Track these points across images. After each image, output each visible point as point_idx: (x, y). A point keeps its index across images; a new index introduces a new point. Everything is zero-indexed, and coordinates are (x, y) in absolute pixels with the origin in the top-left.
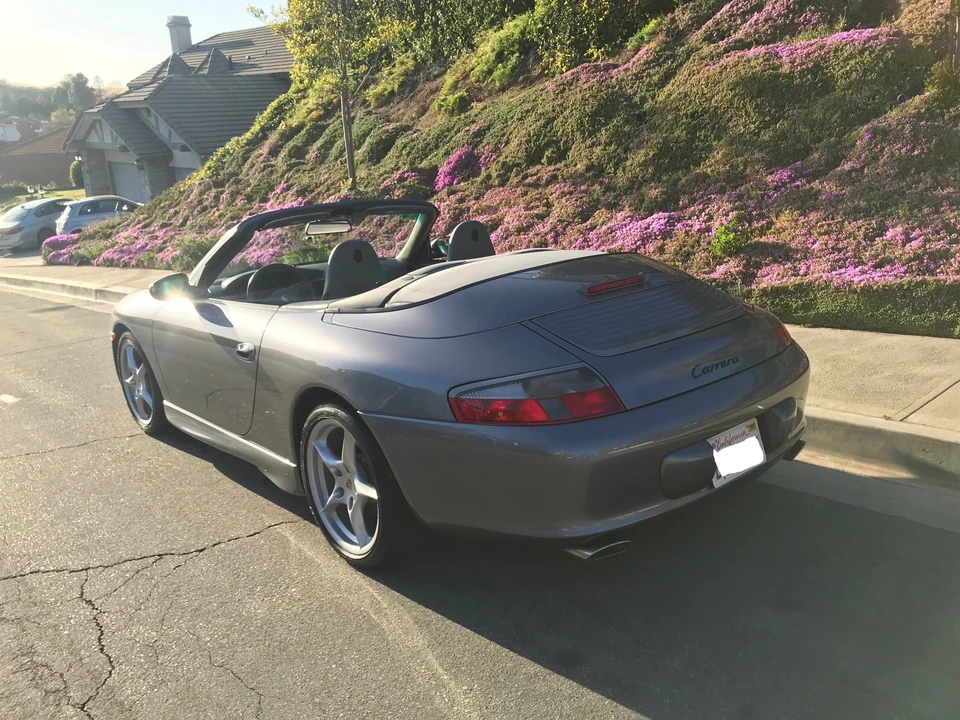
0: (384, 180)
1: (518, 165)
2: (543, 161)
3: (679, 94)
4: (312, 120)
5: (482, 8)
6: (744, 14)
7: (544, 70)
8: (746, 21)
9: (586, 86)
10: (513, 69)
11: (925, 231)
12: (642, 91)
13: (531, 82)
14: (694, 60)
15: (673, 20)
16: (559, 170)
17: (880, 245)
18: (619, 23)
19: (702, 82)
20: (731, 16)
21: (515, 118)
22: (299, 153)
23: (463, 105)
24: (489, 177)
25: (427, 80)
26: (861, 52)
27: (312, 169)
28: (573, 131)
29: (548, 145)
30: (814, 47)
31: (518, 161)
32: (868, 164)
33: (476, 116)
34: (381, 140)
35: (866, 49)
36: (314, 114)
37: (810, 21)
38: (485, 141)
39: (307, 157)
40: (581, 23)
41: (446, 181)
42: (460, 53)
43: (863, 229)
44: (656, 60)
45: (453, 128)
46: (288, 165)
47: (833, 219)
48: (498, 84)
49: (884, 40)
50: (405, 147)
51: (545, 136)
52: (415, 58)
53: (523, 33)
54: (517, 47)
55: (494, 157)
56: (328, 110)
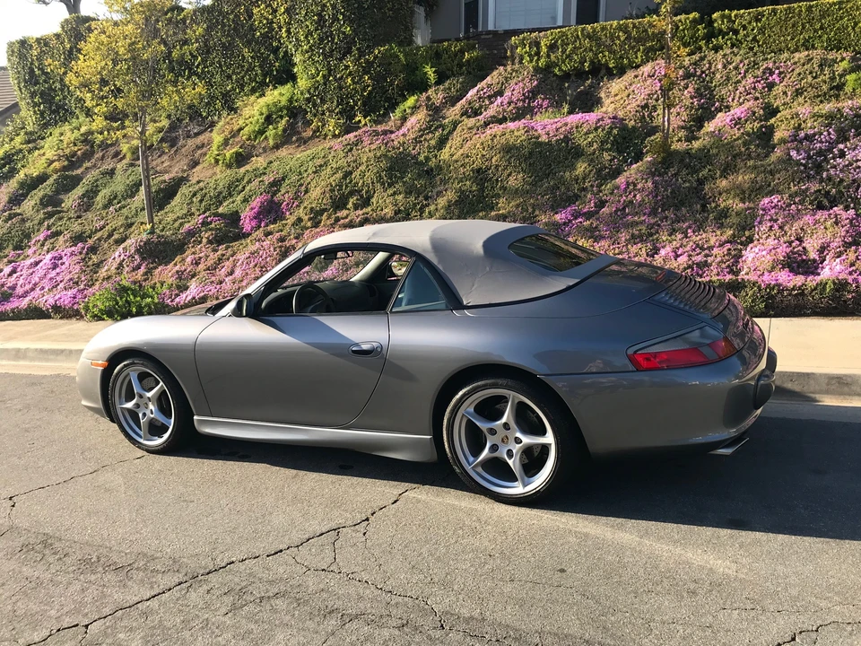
0: (182, 224)
1: (325, 210)
2: (348, 207)
3: (462, 155)
4: (56, 171)
5: (243, 77)
6: (490, 97)
7: (314, 132)
8: (492, 103)
9: (373, 147)
10: (284, 130)
11: (686, 250)
12: (424, 152)
13: (304, 142)
14: (463, 130)
15: (428, 98)
16: (367, 214)
17: (661, 260)
18: (381, 97)
19: (478, 145)
20: (480, 98)
21: (310, 171)
22: (52, 202)
23: (241, 159)
24: (300, 220)
25: (188, 137)
26: (596, 129)
27: (79, 217)
28: (373, 183)
29: (352, 193)
30: (559, 125)
31: (323, 207)
32: (627, 206)
33: (265, 169)
34: (160, 189)
35: (599, 127)
36: (57, 165)
37: (542, 106)
38: (283, 191)
39: (63, 205)
40: (347, 96)
41: (253, 224)
42: (220, 114)
43: (644, 250)
44: (428, 128)
45: (243, 179)
46: (45, 213)
47: (618, 244)
48: (271, 142)
49: (609, 121)
50: (195, 195)
51: (347, 186)
52: (169, 117)
53: (290, 101)
54: (285, 112)
55: (296, 203)
56: (73, 161)
